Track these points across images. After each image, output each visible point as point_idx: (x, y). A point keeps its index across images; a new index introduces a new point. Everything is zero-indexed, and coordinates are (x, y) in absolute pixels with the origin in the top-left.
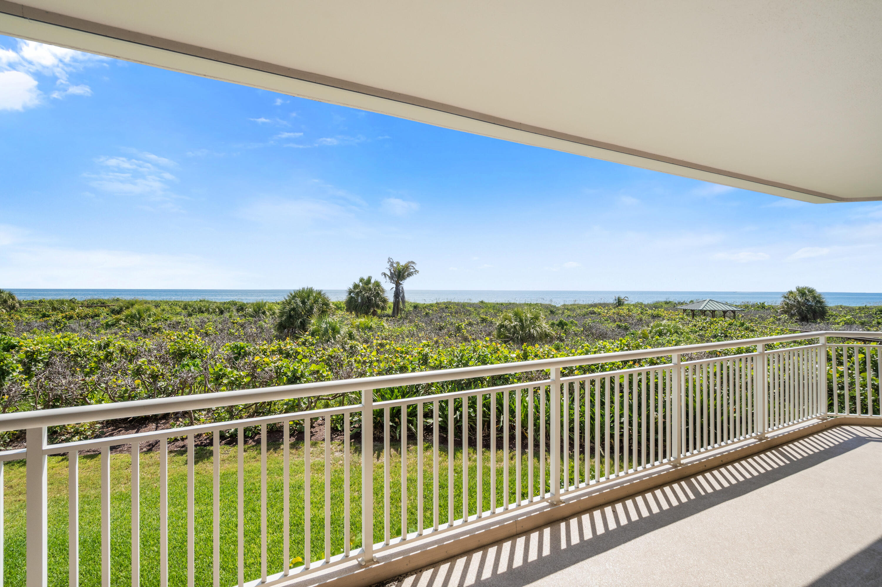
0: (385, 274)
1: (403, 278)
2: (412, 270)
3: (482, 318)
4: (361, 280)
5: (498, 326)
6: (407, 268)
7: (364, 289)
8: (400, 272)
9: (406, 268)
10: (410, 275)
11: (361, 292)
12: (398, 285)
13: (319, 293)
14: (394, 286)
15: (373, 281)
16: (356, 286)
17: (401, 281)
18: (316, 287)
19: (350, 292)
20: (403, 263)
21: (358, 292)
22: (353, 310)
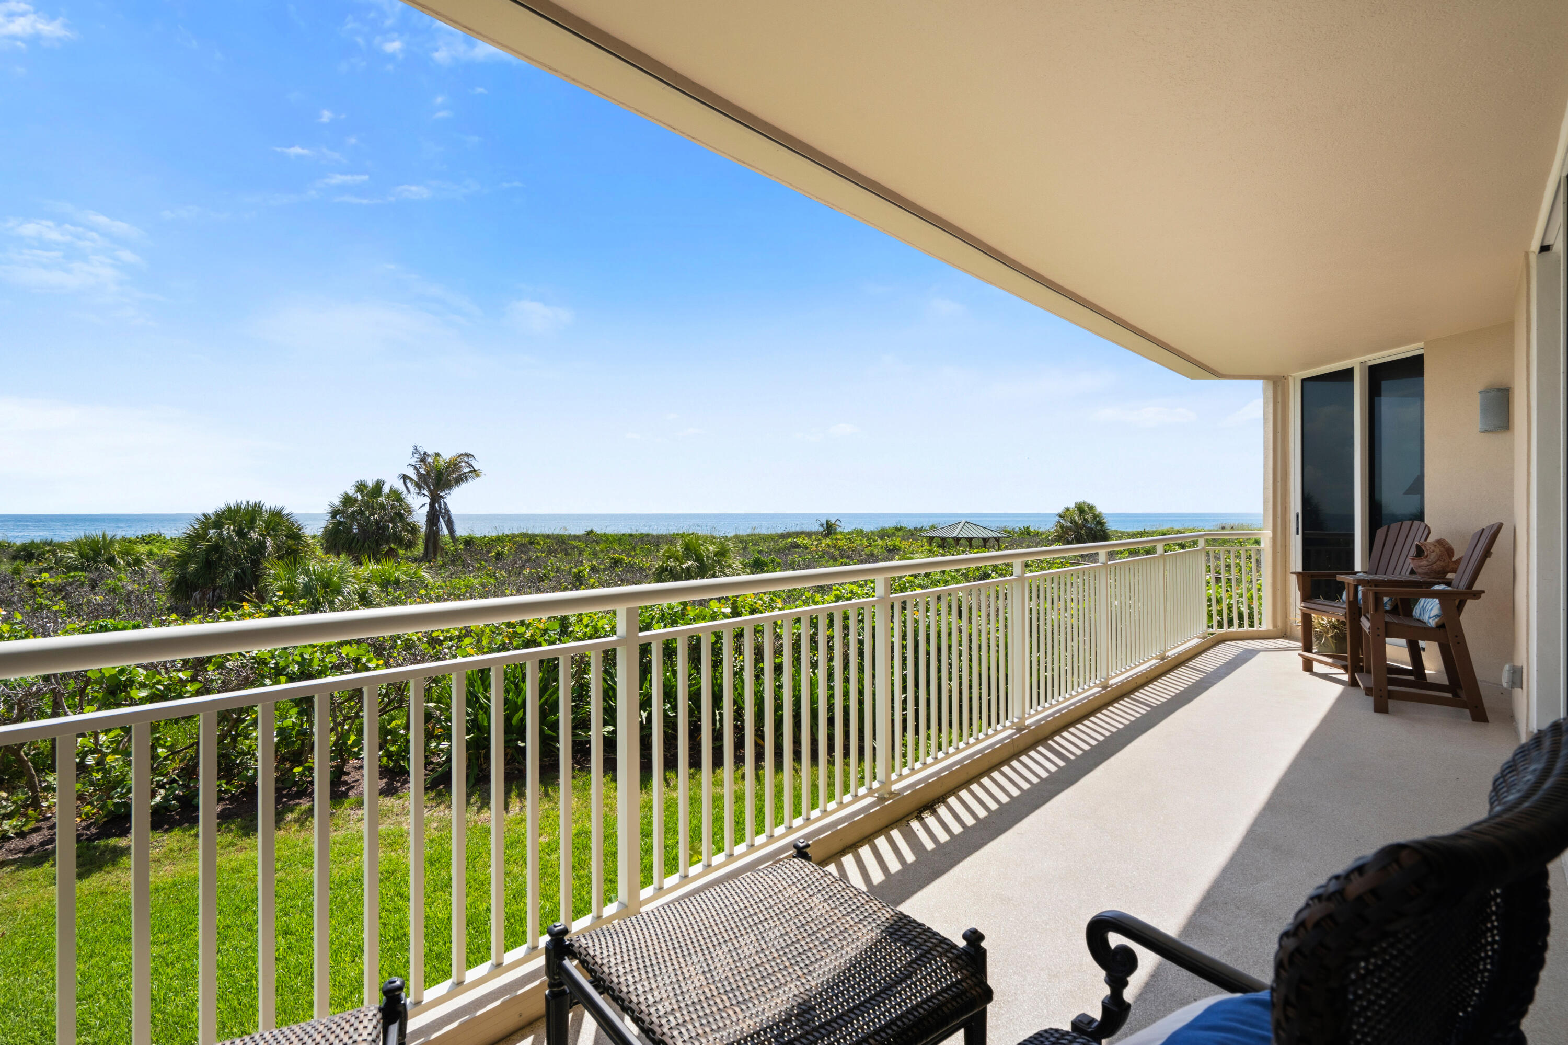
0: (405, 477)
1: (449, 485)
2: (467, 470)
3: (613, 558)
4: (361, 487)
5: (657, 569)
6: (456, 465)
7: (367, 505)
8: (439, 474)
9: (454, 465)
10: (460, 479)
11: (361, 512)
12: (435, 499)
13: (277, 515)
14: (427, 500)
15: (386, 489)
16: (348, 500)
17: (443, 490)
18: (270, 502)
19: (335, 513)
20: (447, 454)
21: (353, 513)
22: (343, 548)
